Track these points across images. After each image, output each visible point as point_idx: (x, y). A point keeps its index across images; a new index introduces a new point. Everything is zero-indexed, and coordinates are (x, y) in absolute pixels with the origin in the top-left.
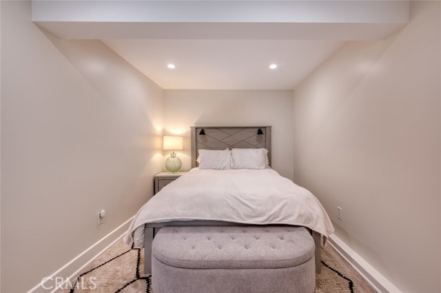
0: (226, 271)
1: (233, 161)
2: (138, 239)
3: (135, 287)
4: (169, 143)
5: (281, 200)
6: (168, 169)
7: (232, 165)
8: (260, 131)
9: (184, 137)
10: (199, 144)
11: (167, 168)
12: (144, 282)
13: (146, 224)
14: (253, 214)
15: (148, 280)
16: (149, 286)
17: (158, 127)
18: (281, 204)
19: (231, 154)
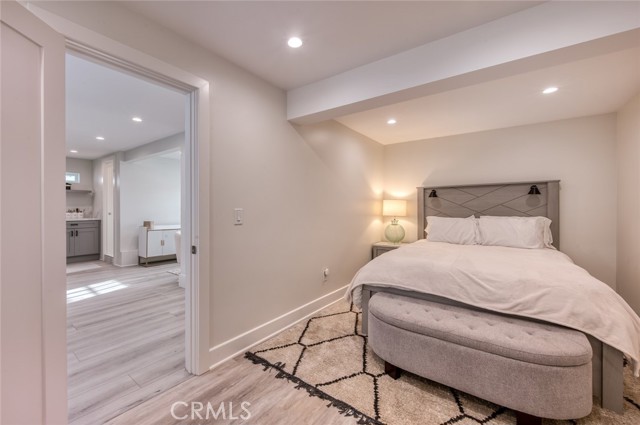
0: (442, 342)
1: (480, 233)
2: (357, 297)
3: (354, 339)
4: (389, 208)
5: (540, 287)
6: (389, 239)
7: (478, 239)
8: (534, 190)
9: (408, 201)
10: (428, 210)
11: (387, 237)
12: (362, 339)
13: (364, 286)
14: (489, 298)
15: (365, 338)
16: (365, 343)
17: (377, 190)
18: (539, 293)
19: (478, 224)
